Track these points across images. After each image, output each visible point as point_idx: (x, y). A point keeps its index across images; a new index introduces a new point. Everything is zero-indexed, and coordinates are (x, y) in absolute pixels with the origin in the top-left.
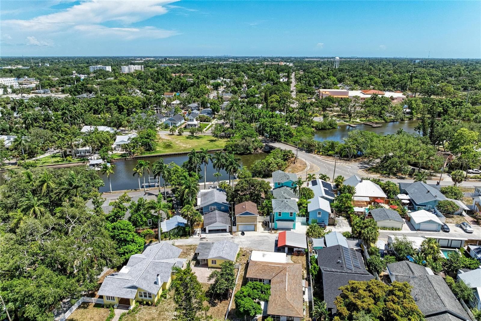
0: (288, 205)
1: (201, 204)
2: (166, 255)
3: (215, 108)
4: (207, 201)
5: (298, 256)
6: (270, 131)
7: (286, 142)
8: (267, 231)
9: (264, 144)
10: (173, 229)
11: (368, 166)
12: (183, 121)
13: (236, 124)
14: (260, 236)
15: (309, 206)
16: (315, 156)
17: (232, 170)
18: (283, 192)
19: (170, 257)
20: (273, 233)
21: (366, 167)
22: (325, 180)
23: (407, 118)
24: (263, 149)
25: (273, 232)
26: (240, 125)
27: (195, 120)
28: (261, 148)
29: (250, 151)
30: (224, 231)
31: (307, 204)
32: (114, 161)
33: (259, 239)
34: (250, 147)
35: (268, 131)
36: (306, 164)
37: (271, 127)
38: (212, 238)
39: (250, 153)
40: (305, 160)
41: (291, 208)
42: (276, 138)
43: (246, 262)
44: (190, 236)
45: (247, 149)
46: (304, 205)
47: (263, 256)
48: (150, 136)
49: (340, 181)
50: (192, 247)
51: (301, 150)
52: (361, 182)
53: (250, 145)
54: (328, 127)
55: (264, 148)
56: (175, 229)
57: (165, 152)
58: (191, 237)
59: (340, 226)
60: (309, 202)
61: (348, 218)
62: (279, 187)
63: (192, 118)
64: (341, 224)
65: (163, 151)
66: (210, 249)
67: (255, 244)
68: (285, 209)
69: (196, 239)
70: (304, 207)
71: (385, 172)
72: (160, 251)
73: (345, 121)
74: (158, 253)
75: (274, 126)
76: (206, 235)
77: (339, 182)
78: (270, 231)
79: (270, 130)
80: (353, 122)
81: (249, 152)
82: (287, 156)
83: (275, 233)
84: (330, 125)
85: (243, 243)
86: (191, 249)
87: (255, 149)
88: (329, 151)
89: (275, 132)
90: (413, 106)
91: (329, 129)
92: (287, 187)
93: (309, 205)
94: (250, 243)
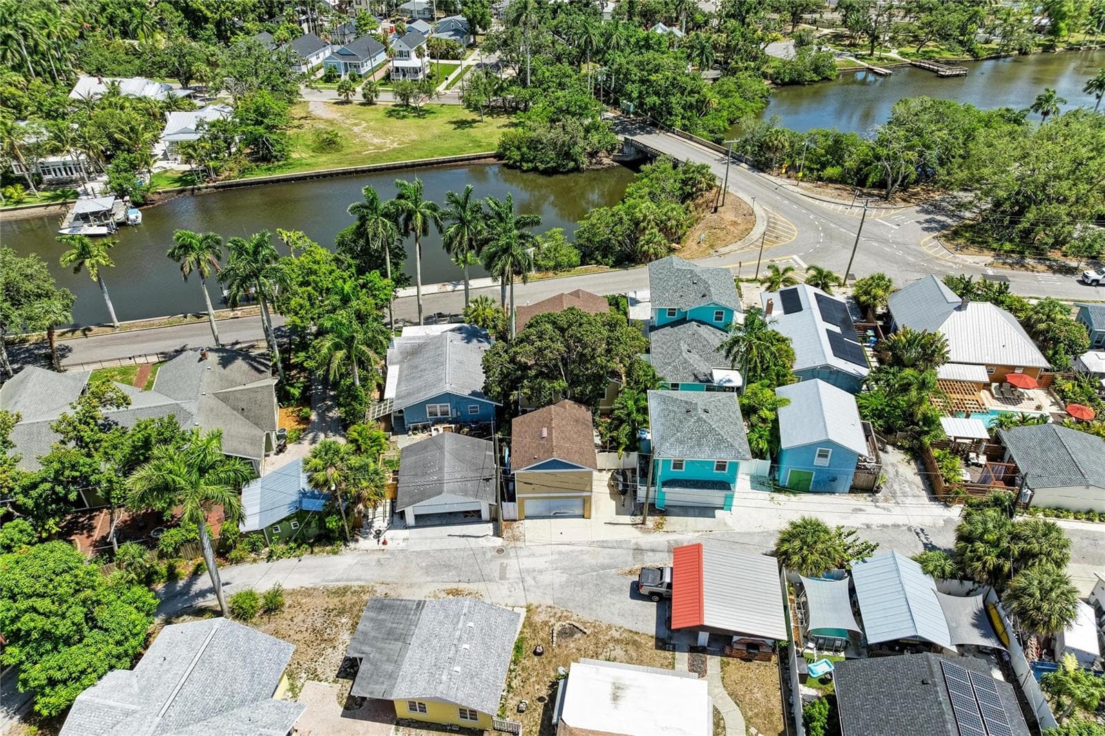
0: (712, 430)
1: (398, 397)
2: (218, 692)
3: (475, 16)
4: (418, 383)
5: (748, 660)
6: (640, 96)
7: (687, 132)
8: (627, 519)
9: (621, 138)
10: (280, 522)
11: (949, 221)
12: (382, 57)
13: (534, 71)
14: (603, 545)
15: (784, 414)
16: (779, 181)
17: (508, 268)
18: (684, 347)
19: (238, 698)
20: (648, 531)
21: (944, 226)
22: (825, 287)
23: (1039, 45)
24: (615, 152)
25: (651, 521)
26: (546, 72)
27: (413, 55)
28: (609, 152)
29: (575, 161)
30: (472, 516)
31: (774, 409)
32: (156, 197)
33: (601, 560)
34: (577, 149)
35: (635, 95)
36: (752, 214)
37: (643, 81)
38: (427, 553)
39: (577, 169)
40: (747, 199)
41: (720, 442)
42: (657, 120)
43: (544, 692)
44: (345, 541)
45: (568, 156)
46: (765, 413)
47: (615, 698)
48: (264, 115)
49: (880, 292)
50: (349, 599)
51: (738, 159)
52: (959, 308)
53: (575, 143)
54: (809, 75)
55: (621, 151)
56: (288, 519)
57: (316, 164)
58: (352, 545)
59: (894, 495)
60: (785, 402)
61: (918, 454)
62: (673, 324)
63: (405, 48)
64: (896, 487)
65: (309, 161)
66: (403, 638)
67: (582, 584)
68: (699, 445)
69: (366, 558)
70: (764, 420)
71: (1008, 246)
72: (196, 674)
73: (856, 57)
74: (187, 690)
75: (653, 77)
76: (406, 533)
77: (875, 298)
78: (639, 519)
79: (640, 93)
80: (880, 59)
81: (572, 164)
82: (693, 186)
83: (659, 526)
84: (816, 70)
85: (540, 578)
86: (341, 613)
87: (593, 155)
88: (824, 166)
89: (655, 98)
90: (1065, 9)
91: (812, 82)
92: (701, 322)
93: (783, 412)
94: (564, 578)
